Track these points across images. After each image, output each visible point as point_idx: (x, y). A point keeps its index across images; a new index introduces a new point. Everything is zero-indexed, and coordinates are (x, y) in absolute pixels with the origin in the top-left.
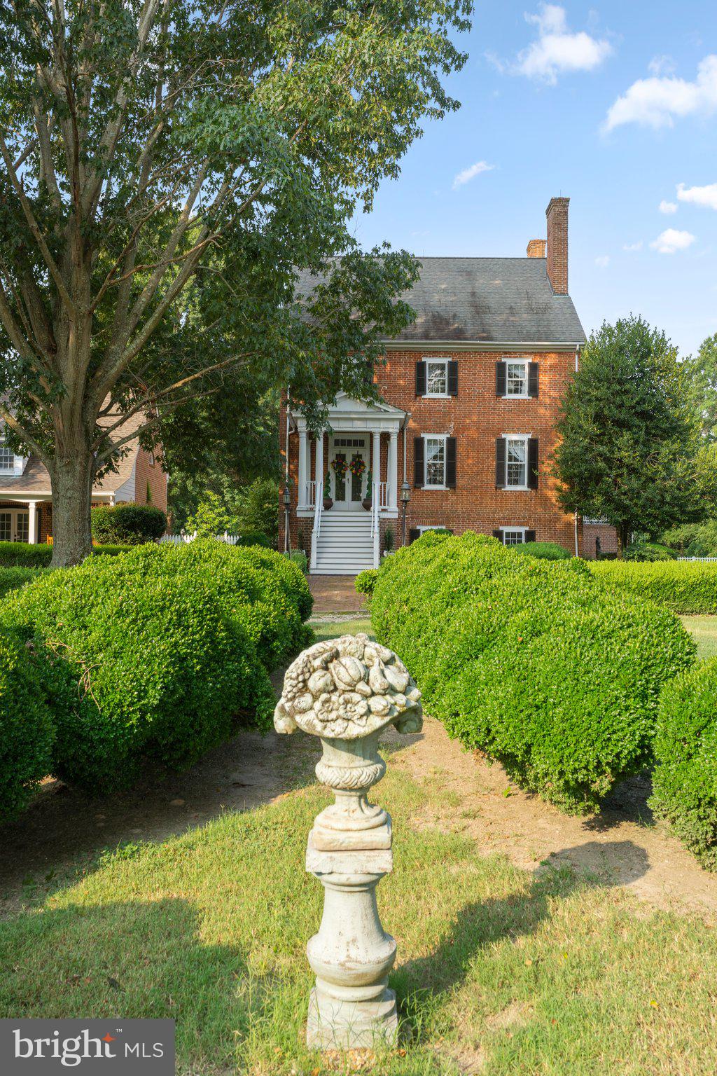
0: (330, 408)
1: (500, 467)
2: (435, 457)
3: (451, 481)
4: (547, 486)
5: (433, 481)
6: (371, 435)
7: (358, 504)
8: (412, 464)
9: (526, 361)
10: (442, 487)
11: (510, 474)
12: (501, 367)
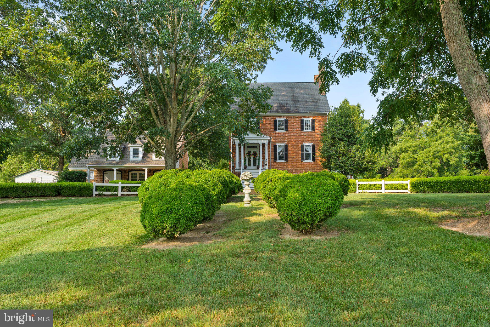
0: (246, 136)
1: (303, 154)
2: (281, 151)
3: (286, 159)
4: (318, 160)
5: (281, 159)
6: (259, 144)
7: (256, 167)
8: (273, 154)
9: (311, 119)
10: (283, 161)
11: (306, 156)
12: (302, 121)
